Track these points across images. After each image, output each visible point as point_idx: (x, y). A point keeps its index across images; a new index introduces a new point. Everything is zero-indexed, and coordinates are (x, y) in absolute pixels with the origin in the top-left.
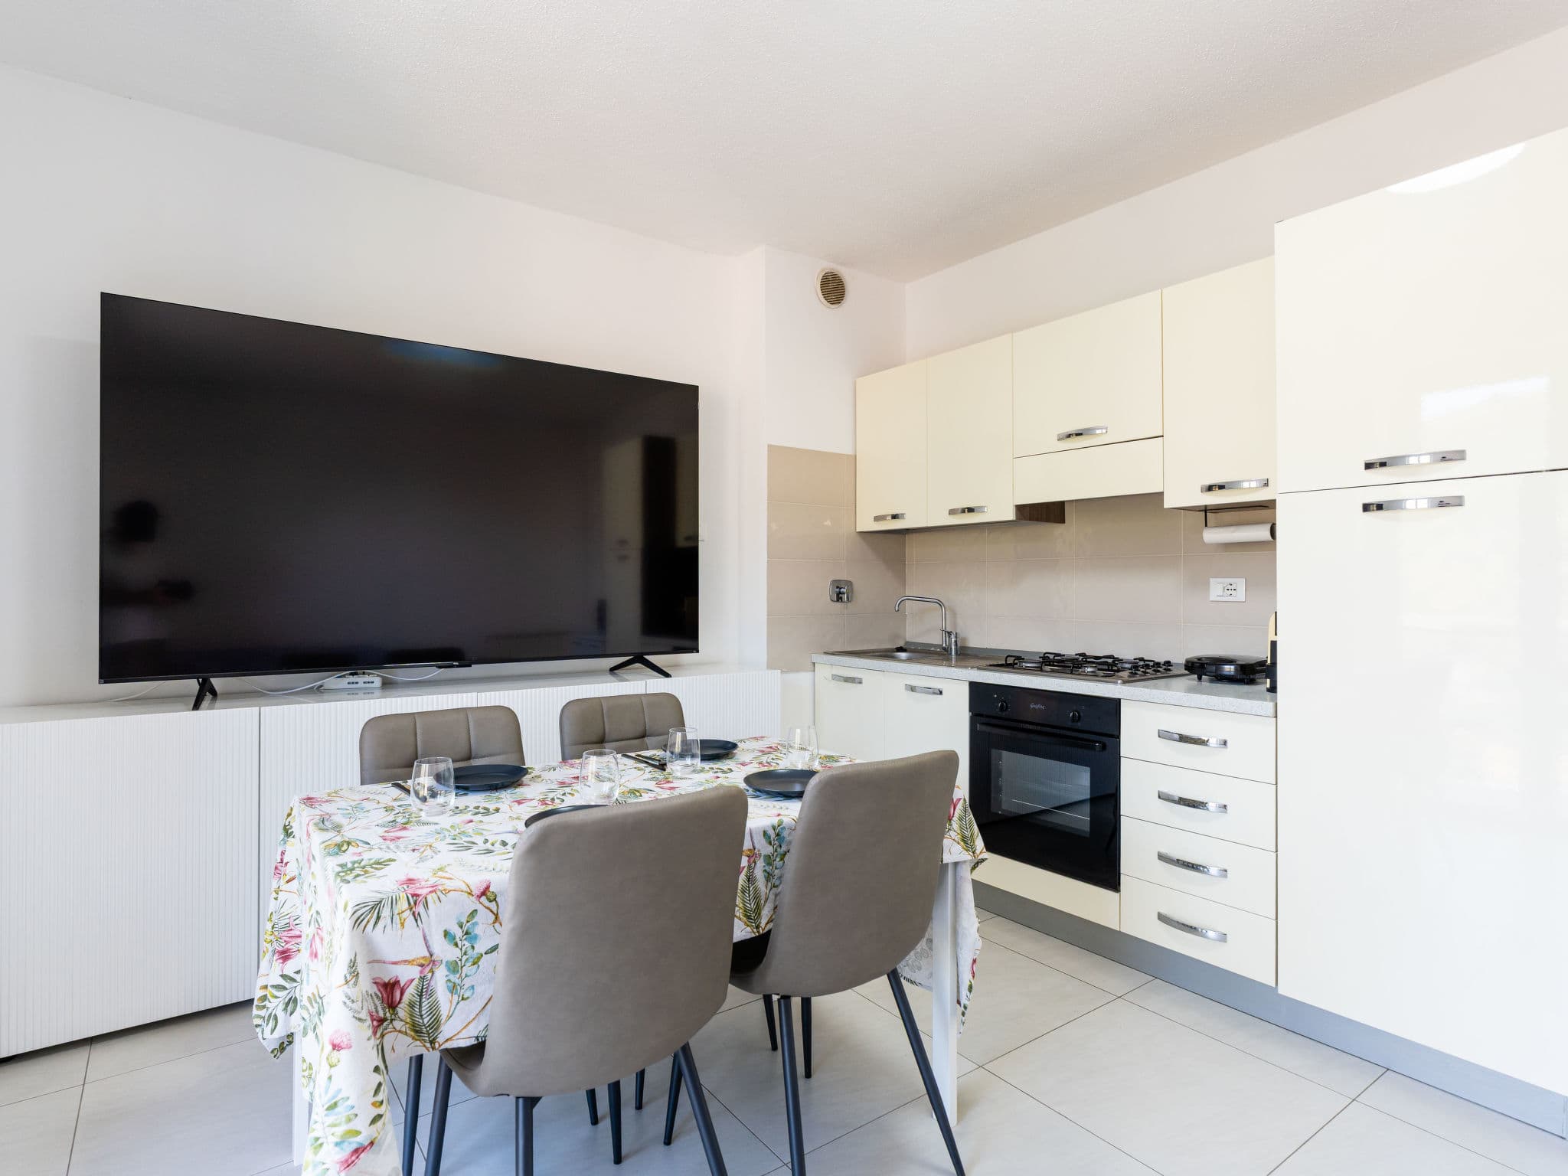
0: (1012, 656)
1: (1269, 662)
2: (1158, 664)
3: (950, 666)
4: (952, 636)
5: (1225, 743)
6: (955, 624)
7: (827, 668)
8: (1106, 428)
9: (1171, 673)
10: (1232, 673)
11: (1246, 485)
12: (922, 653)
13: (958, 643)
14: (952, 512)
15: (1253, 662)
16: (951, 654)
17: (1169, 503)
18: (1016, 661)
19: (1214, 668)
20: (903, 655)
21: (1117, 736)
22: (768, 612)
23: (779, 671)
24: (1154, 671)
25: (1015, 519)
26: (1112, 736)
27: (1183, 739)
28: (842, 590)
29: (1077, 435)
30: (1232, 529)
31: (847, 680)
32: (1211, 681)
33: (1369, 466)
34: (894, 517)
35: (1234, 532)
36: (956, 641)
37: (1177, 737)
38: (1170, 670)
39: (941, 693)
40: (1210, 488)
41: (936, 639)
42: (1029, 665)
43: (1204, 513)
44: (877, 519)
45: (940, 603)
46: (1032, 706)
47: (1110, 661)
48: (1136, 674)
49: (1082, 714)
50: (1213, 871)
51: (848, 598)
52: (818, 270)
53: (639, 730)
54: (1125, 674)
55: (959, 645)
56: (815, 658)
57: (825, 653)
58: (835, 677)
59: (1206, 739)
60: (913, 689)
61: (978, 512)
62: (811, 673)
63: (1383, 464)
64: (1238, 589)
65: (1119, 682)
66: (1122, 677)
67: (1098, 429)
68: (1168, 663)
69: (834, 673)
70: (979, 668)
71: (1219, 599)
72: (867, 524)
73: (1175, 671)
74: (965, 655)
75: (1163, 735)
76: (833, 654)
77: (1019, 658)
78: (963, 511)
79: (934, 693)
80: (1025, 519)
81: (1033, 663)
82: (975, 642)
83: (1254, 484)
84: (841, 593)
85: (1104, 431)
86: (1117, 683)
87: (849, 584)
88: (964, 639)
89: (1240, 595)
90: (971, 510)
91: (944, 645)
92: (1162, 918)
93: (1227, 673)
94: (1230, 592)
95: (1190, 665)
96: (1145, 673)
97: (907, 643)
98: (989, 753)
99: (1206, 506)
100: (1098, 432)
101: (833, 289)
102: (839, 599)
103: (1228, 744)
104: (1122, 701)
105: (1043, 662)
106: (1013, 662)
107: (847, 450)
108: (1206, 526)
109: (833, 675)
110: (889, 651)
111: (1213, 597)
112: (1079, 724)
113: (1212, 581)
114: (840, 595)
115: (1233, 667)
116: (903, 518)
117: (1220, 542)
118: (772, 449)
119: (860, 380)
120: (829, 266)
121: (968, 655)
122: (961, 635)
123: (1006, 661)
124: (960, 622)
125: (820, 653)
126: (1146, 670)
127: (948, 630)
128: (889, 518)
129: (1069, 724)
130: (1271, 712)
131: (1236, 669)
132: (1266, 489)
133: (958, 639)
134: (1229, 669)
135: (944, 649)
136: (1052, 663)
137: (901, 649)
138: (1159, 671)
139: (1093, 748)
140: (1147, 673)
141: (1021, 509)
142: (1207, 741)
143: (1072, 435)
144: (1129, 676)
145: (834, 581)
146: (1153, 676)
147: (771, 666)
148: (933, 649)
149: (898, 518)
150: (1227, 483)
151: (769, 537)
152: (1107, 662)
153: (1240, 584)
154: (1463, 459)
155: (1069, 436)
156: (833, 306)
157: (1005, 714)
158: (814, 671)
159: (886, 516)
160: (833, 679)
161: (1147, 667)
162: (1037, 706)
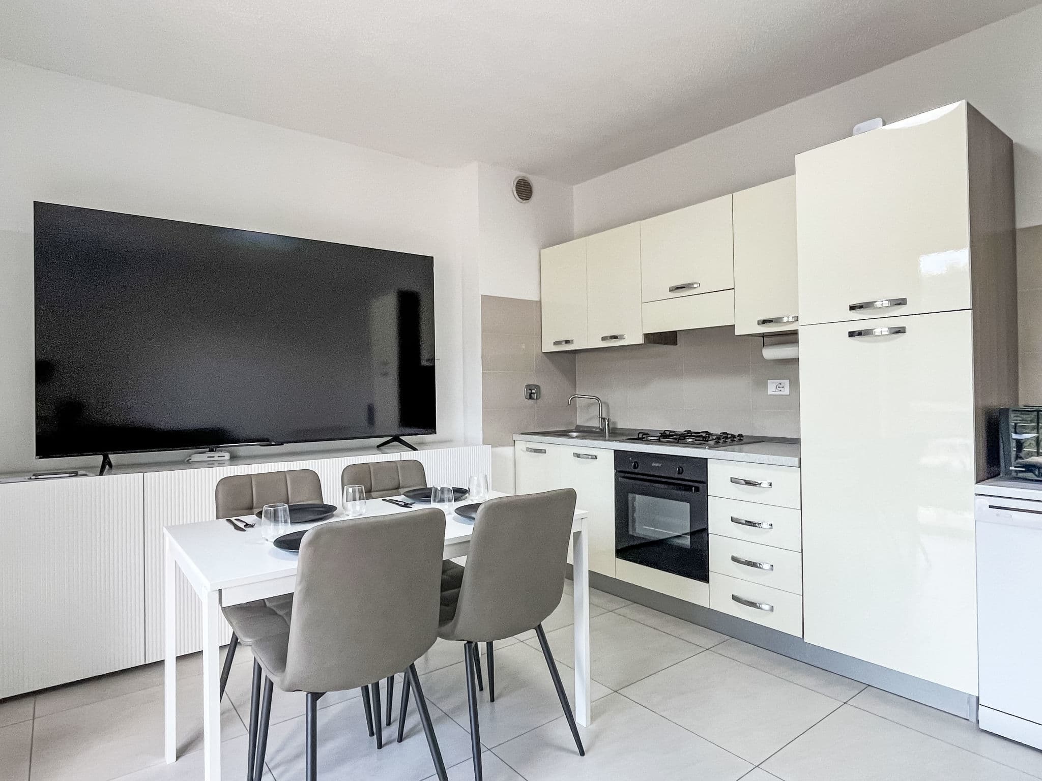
0: (642, 433)
2: (733, 436)
3: (605, 440)
4: (607, 421)
5: (771, 484)
7: (523, 444)
8: (699, 284)
9: (742, 442)
11: (785, 320)
12: (587, 433)
14: (604, 339)
16: (605, 433)
17: (738, 332)
18: (644, 436)
20: (574, 434)
21: (705, 482)
22: (483, 406)
23: (490, 446)
24: (731, 440)
25: (643, 343)
26: (702, 482)
27: (748, 483)
28: (533, 391)
29: (681, 288)
31: (536, 451)
33: (852, 308)
34: (567, 342)
36: (608, 424)
37: (743, 481)
38: (742, 440)
39: (596, 458)
40: (764, 322)
41: (596, 423)
42: (652, 438)
43: (762, 338)
44: (556, 343)
45: (598, 399)
46: (653, 465)
47: (704, 435)
48: (720, 442)
49: (684, 469)
50: (766, 567)
51: (537, 396)
52: (515, 177)
53: (395, 484)
54: (712, 443)
55: (611, 426)
56: (515, 437)
57: (521, 433)
58: (530, 450)
59: (759, 482)
60: (578, 456)
61: (621, 339)
62: (512, 448)
63: (861, 307)
64: (784, 387)
65: (707, 447)
66: (709, 445)
67: (695, 284)
68: (740, 436)
69: (528, 447)
70: (620, 441)
71: (774, 393)
72: (548, 347)
73: (745, 441)
74: (615, 434)
75: (733, 480)
76: (528, 434)
77: (646, 434)
78: (611, 338)
79: (592, 458)
80: (650, 342)
81: (655, 437)
82: (620, 425)
83: (790, 320)
84: (532, 393)
85: (698, 286)
86: (705, 448)
87: (537, 387)
88: (614, 423)
89: (786, 390)
90: (615, 337)
91: (601, 427)
92: (735, 598)
94: (780, 389)
97: (577, 426)
98: (628, 496)
99: (763, 333)
100: (695, 286)
101: (524, 190)
102: (531, 398)
103: (773, 485)
104: (709, 459)
105: (660, 436)
106: (642, 436)
107: (531, 295)
108: (764, 346)
110: (565, 432)
111: (770, 392)
112: (682, 475)
113: (769, 382)
114: (532, 395)
116: (573, 343)
117: (773, 359)
118: (484, 298)
119: (543, 251)
120: (521, 174)
121: (617, 433)
122: (612, 420)
123: (638, 436)
124: (611, 411)
125: (518, 434)
126: (726, 440)
127: (603, 417)
128: (564, 343)
129: (676, 476)
130: (797, 464)
132: (797, 323)
133: (610, 423)
135: (601, 429)
136: (666, 437)
137: (573, 431)
138: (734, 441)
139: (691, 491)
140: (727, 442)
141: (647, 336)
142: (761, 484)
143: (679, 288)
144: (714, 444)
145: (528, 386)
146: (731, 444)
147: (485, 442)
148: (594, 430)
149: (569, 343)
152: (702, 435)
153: (786, 384)
154: (905, 304)
155: (677, 288)
156: (524, 201)
157: (636, 471)
158: (515, 446)
159: (562, 341)
160: (527, 450)
161: (727, 438)
162: (657, 465)
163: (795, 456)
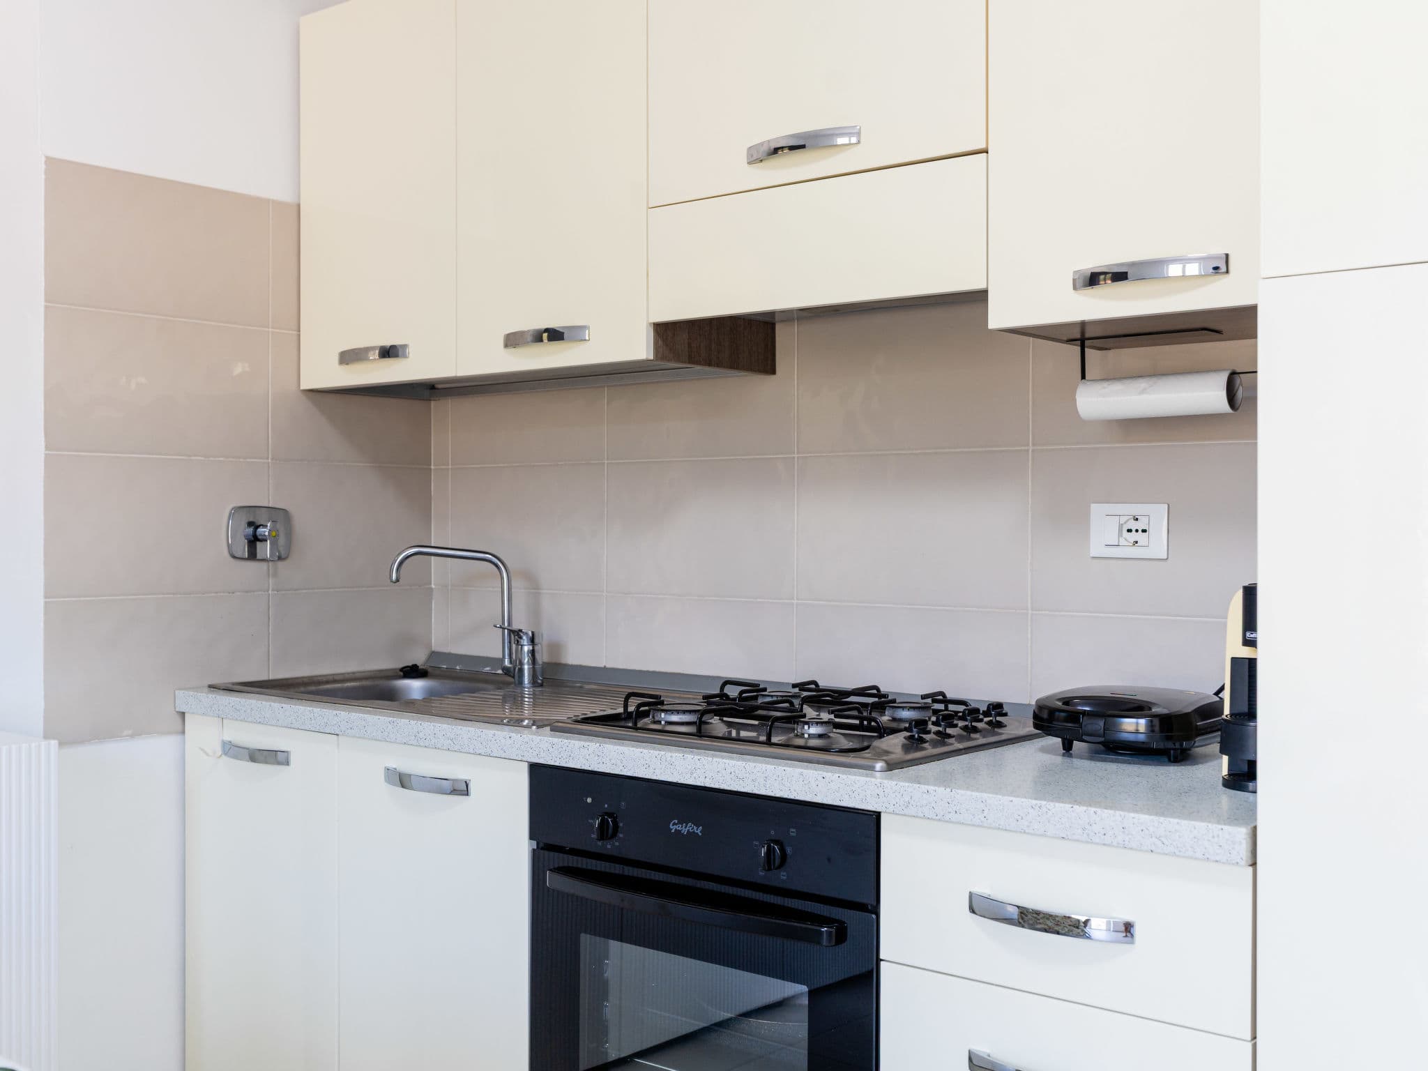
0: (636, 695)
1: (1227, 711)
2: (973, 713)
3: (517, 723)
4: (525, 641)
5: (1128, 928)
6: (535, 611)
7: (213, 727)
8: (859, 134)
10: (1142, 738)
11: (1174, 270)
13: (538, 656)
14: (512, 341)
15: (1189, 710)
16: (521, 682)
17: (999, 316)
18: (645, 709)
19: (1101, 723)
20: (416, 687)
21: (871, 908)
22: (47, 585)
24: (965, 728)
25: (651, 357)
26: (862, 907)
28: (261, 530)
29: (792, 148)
30: (1142, 384)
31: (258, 756)
32: (1094, 755)
34: (388, 352)
35: (1143, 391)
36: (533, 652)
37: (1014, 912)
38: (1000, 725)
39: (467, 795)
40: (1093, 279)
41: (490, 646)
42: (675, 718)
43: (1078, 349)
44: (349, 357)
45: (496, 562)
46: (673, 828)
48: (922, 741)
49: (789, 850)
51: (275, 550)
54: (894, 743)
55: (542, 660)
56: (185, 700)
57: (210, 686)
58: (231, 750)
59: (1083, 919)
60: (403, 780)
61: (573, 339)
62: (176, 740)
64: (1151, 531)
65: (879, 765)
66: (887, 752)
67: (842, 135)
68: (997, 708)
69: (227, 738)
70: (557, 728)
71: (1110, 552)
72: (323, 371)
73: (1012, 729)
75: (979, 906)
76: (229, 689)
77: (656, 699)
78: (538, 337)
79: (449, 793)
80: (678, 358)
81: (684, 712)
82: (576, 655)
83: (1193, 269)
84: (258, 537)
85: (854, 140)
86: (872, 768)
87: (281, 516)
88: (556, 647)
89: (1157, 543)
90: (555, 335)
91: (507, 663)
93: (1131, 737)
94: (1133, 536)
95: (1045, 715)
96: (943, 736)
97: (434, 655)
98: (576, 944)
99: (1083, 324)
100: (840, 141)
102: (253, 553)
103: (1137, 931)
104: (882, 815)
105: (709, 711)
106: (639, 709)
107: (276, 189)
108: (1083, 377)
109: (224, 743)
110: (383, 678)
111: (1096, 549)
112: (783, 875)
113: (1095, 508)
114: (257, 544)
115: (1142, 722)
116: (405, 356)
117: (1115, 418)
118: (54, 166)
121: (562, 684)
122: (547, 637)
123: (626, 706)
124: (546, 607)
125: (196, 689)
126: (947, 728)
127: (515, 627)
128: (374, 355)
129: (760, 875)
130: (1242, 852)
131: (1151, 727)
132: (1222, 282)
133: (539, 648)
134: (1134, 727)
135: (507, 671)
137: (412, 672)
138: (975, 730)
139: (815, 938)
140: (950, 736)
141: (666, 332)
142: (1086, 922)
143: (782, 148)
144: (907, 748)
145: (240, 508)
146: (960, 746)
148: (483, 671)
149: (396, 356)
150: (1133, 264)
151: (48, 395)
153: (1156, 516)
155: (776, 151)
157: (609, 847)
158: (183, 732)
159: (367, 350)
160: (226, 753)
161: (949, 719)
162: (685, 829)
163: (1233, 820)
